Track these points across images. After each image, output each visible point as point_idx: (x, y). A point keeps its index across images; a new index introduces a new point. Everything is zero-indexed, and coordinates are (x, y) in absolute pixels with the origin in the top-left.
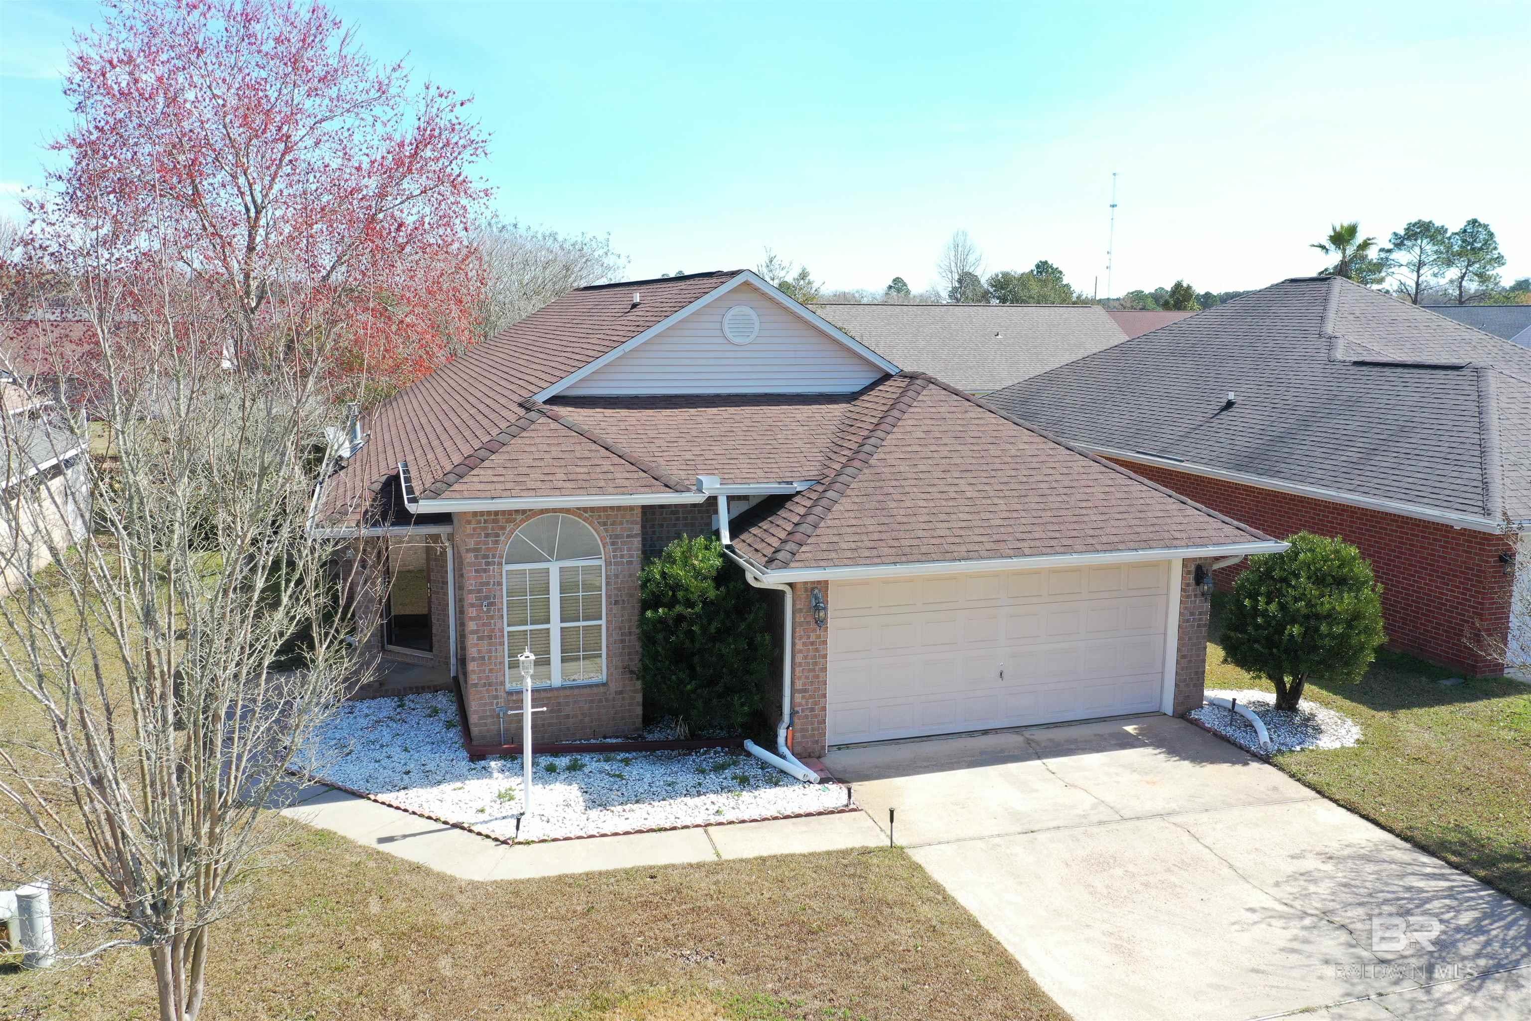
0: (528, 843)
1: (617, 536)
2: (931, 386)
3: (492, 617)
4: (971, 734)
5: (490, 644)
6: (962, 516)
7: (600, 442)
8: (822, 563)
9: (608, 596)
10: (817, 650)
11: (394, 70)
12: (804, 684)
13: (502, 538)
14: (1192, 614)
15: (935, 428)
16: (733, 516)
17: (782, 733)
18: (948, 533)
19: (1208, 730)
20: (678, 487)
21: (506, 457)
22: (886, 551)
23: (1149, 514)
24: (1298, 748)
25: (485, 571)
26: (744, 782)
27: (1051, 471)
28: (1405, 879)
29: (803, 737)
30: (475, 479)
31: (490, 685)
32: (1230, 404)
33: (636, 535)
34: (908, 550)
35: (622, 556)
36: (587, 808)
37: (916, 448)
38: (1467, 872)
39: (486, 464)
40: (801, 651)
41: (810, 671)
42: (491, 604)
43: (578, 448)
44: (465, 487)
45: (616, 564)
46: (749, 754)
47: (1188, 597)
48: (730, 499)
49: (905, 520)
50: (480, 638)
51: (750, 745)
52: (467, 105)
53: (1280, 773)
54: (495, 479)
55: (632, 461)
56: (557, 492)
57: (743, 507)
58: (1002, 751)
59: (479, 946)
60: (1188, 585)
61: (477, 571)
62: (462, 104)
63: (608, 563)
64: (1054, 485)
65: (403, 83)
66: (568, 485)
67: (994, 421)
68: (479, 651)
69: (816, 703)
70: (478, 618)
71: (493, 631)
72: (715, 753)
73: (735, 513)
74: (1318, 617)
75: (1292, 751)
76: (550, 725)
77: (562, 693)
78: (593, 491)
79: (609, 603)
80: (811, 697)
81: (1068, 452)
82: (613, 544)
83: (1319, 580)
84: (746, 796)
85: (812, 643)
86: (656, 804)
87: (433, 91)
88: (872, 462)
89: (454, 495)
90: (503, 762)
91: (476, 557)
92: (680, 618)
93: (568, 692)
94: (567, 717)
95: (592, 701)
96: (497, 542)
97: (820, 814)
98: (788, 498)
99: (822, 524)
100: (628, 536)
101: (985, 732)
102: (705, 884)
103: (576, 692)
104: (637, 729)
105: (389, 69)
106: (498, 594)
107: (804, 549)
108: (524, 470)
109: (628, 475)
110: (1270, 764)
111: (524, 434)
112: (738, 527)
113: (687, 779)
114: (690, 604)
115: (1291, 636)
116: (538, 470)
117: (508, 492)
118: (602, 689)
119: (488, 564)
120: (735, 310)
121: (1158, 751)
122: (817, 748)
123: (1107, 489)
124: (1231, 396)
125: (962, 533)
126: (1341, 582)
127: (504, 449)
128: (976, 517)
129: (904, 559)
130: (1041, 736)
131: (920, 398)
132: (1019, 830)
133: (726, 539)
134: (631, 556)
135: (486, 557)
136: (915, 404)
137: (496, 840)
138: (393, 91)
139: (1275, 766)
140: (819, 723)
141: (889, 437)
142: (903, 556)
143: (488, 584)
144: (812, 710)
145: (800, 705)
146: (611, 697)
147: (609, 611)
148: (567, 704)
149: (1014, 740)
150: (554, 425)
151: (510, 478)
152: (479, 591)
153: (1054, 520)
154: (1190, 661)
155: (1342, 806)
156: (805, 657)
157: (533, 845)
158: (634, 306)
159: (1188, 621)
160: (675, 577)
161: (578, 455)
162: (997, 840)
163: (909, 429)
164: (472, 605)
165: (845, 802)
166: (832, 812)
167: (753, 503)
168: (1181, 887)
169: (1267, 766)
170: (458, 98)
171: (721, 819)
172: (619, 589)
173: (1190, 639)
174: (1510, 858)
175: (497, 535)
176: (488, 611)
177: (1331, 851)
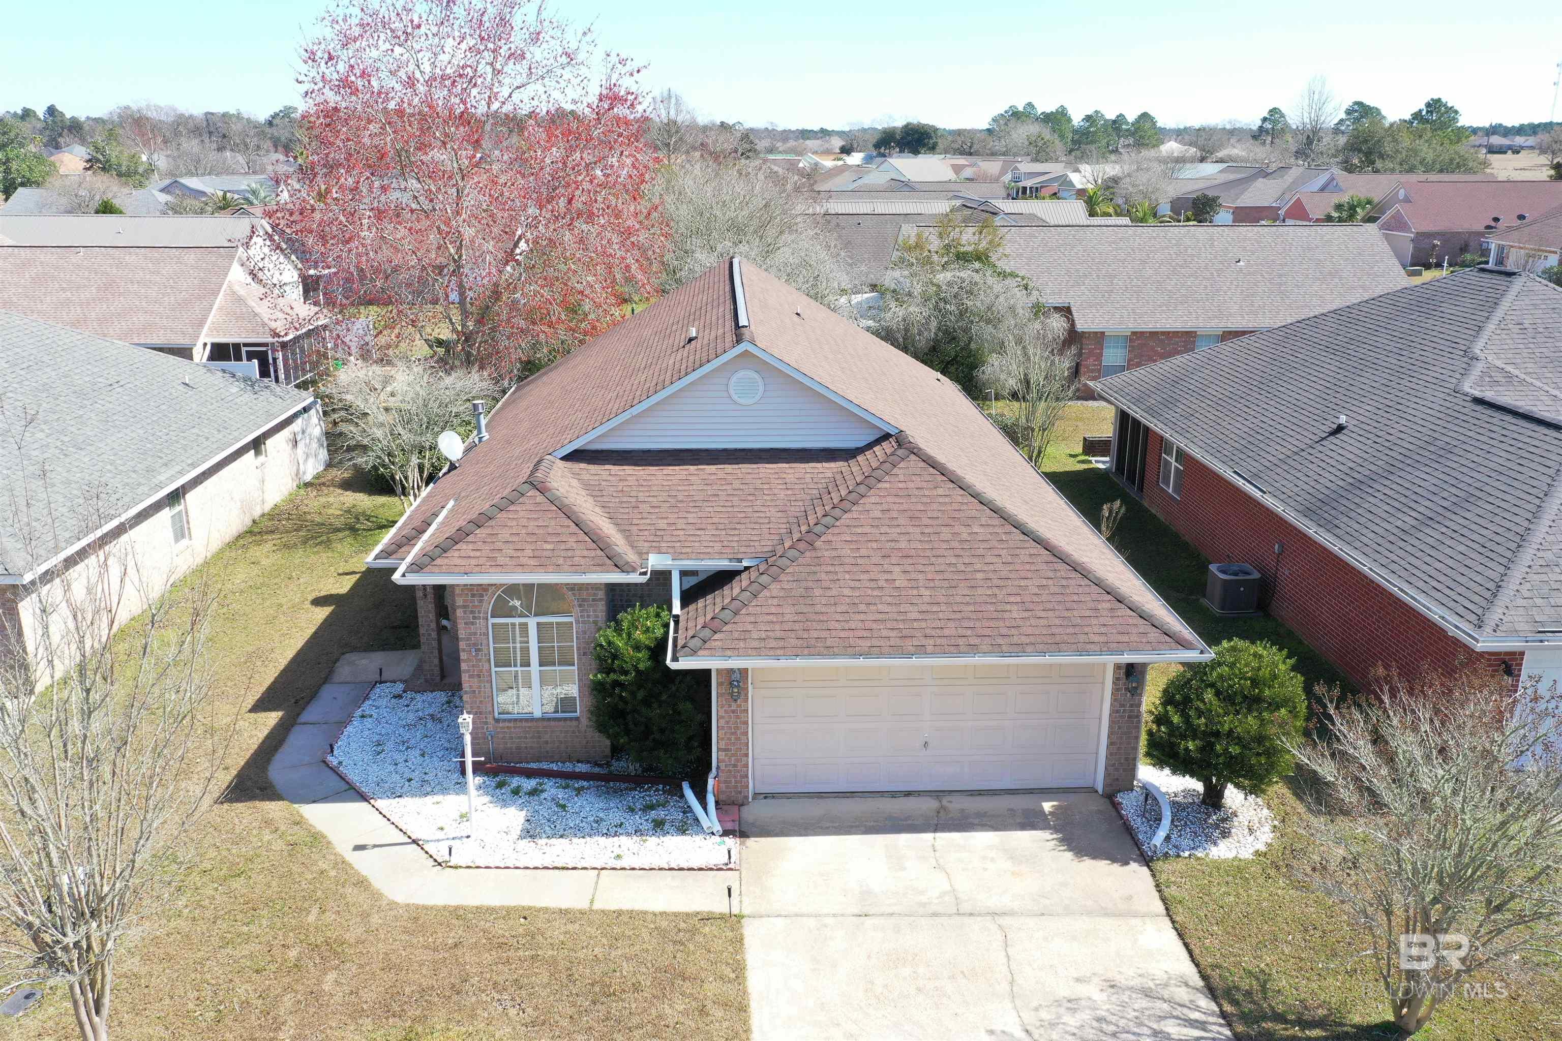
0: (456, 867)
1: (584, 600)
2: (913, 457)
3: (480, 660)
4: (894, 794)
5: (480, 682)
6: (881, 607)
7: (573, 517)
8: (729, 653)
9: (578, 649)
10: (738, 717)
11: (585, 34)
12: (726, 744)
13: (486, 598)
14: (1122, 706)
15: (896, 507)
16: (684, 588)
17: (711, 782)
18: (860, 625)
19: (1121, 817)
20: (624, 568)
21: (489, 531)
22: (794, 642)
23: (1075, 613)
24: (1187, 854)
25: (473, 623)
26: (659, 826)
27: (995, 560)
28: (1162, 1023)
29: (727, 787)
30: (456, 554)
31: (481, 713)
32: (1340, 428)
33: (601, 599)
34: (813, 642)
35: (588, 616)
36: (521, 837)
37: (867, 529)
38: (1229, 1025)
39: (470, 538)
40: (722, 717)
41: (732, 734)
42: (478, 650)
43: (553, 523)
44: (446, 561)
45: (584, 622)
46: (682, 796)
47: (1118, 690)
48: (684, 574)
49: (823, 610)
50: (471, 676)
51: (686, 787)
52: (643, 71)
53: (1151, 879)
54: (472, 554)
55: (595, 539)
56: (520, 569)
57: (692, 581)
58: (908, 818)
59: (361, 966)
60: (1118, 679)
61: (466, 623)
62: (638, 71)
63: (577, 622)
64: (991, 575)
65: (591, 48)
66: (532, 562)
67: (960, 499)
68: (471, 687)
69: (737, 760)
70: (468, 660)
71: (481, 671)
72: (657, 790)
73: (686, 586)
74: (1217, 734)
75: (1178, 856)
76: (531, 748)
77: (540, 724)
78: (551, 569)
79: (579, 655)
80: (733, 755)
81: (1022, 537)
82: (580, 606)
83: (1227, 698)
84: (652, 841)
85: (733, 712)
86: (575, 840)
87: (614, 59)
88: (818, 544)
89: (436, 570)
90: (486, 778)
91: (465, 612)
92: (616, 683)
93: (545, 723)
94: (547, 742)
95: (567, 732)
96: (481, 601)
97: (701, 869)
98: (737, 573)
99: (744, 611)
100: (594, 600)
101: (908, 794)
102: (557, 932)
103: (552, 723)
104: (606, 756)
105: (580, 34)
106: (485, 642)
107: (716, 637)
108: (499, 545)
109: (586, 553)
110: (1149, 867)
111: (512, 508)
112: (688, 598)
113: (615, 816)
114: (626, 673)
115: (1187, 749)
116: (511, 546)
117: (480, 568)
118: (574, 723)
119: (474, 618)
120: (741, 374)
121: (1055, 836)
122: (740, 798)
123: (1044, 582)
124: (1343, 419)
125: (874, 626)
126: (1253, 702)
127: (491, 523)
128: (894, 609)
129: (806, 651)
130: (956, 804)
131: (895, 471)
132: (856, 911)
133: (677, 609)
134: (597, 616)
135: (472, 612)
136: (887, 478)
137: (435, 861)
138: (581, 57)
139: (1151, 870)
140: (742, 777)
141: (846, 516)
142: (809, 649)
143: (475, 634)
144: (735, 766)
145: (723, 761)
146: (583, 729)
147: (579, 659)
148: (546, 733)
149: (928, 805)
150: (540, 498)
151: (484, 553)
152: (468, 639)
153: (974, 616)
154: (1119, 749)
155: (1176, 929)
156: (727, 722)
157: (460, 870)
158: (690, 340)
159: (1117, 712)
160: (617, 649)
161: (550, 530)
162: (830, 921)
163: (867, 507)
164: (464, 650)
165: (726, 861)
166: (711, 869)
167: (701, 577)
168: (949, 997)
169: (1145, 869)
170: (635, 66)
171: (618, 864)
172: (588, 643)
173: (1119, 728)
174: (1280, 1018)
175: (482, 596)
176: (477, 655)
177: (1121, 980)
